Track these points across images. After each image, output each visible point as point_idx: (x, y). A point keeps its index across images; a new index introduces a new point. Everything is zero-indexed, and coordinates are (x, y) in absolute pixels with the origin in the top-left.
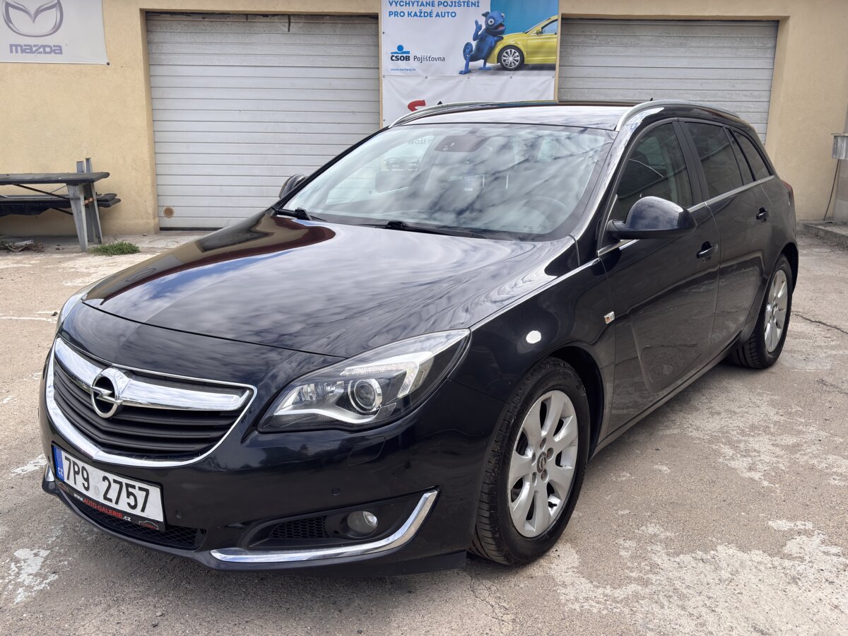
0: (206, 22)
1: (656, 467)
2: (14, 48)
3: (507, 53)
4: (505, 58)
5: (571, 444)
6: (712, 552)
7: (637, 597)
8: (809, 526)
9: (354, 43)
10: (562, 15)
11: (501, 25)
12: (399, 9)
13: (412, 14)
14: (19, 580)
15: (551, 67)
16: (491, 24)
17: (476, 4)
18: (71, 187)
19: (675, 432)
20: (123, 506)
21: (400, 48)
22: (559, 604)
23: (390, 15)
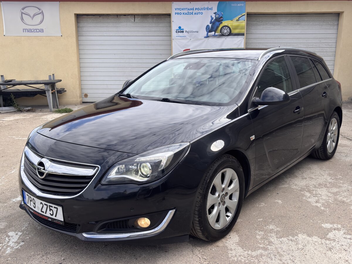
0: (101, 18)
1: (276, 201)
2: (24, 30)
3: (224, 29)
4: (223, 31)
5: (236, 191)
6: (296, 237)
7: (261, 255)
8: (339, 226)
9: (161, 26)
10: (247, 12)
11: (222, 17)
12: (179, 11)
13: (185, 14)
14: (9, 244)
15: (243, 34)
16: (217, 17)
17: (211, 9)
18: (46, 86)
19: (286, 186)
20: (48, 214)
21: (180, 27)
22: (228, 258)
23: (175, 14)
